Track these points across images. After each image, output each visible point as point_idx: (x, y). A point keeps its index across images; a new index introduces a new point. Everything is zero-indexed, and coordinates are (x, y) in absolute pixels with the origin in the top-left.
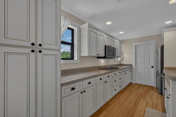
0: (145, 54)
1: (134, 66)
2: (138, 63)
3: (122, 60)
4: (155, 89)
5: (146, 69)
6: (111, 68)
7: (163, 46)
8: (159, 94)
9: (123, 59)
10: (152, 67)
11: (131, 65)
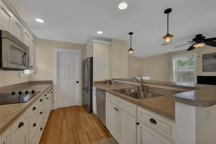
0: (70, 65)
1: (55, 83)
2: (61, 79)
3: (33, 75)
4: (82, 109)
5: (71, 86)
6: (13, 93)
7: (92, 58)
8: (89, 113)
9: (35, 73)
10: (78, 82)
11: (50, 82)
